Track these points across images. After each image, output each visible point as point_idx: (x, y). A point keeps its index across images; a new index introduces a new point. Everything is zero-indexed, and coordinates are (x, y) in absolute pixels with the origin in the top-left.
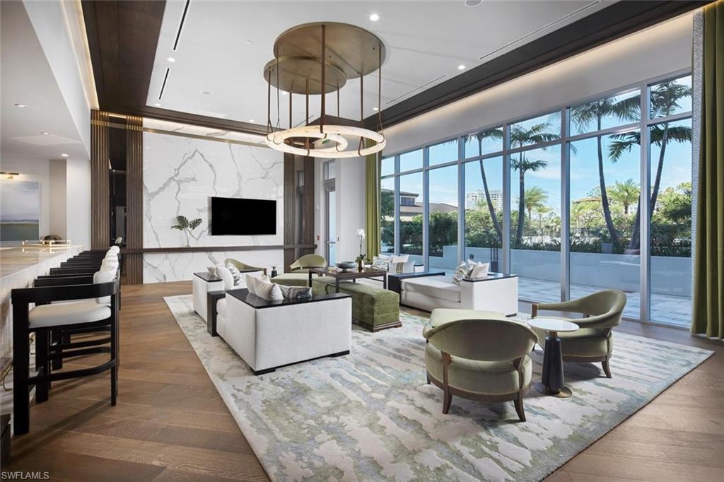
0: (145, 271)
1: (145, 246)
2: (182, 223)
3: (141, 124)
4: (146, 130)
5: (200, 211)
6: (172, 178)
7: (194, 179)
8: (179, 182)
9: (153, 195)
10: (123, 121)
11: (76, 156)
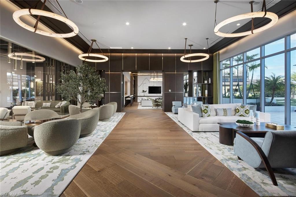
0: (138, 100)
1: (138, 95)
2: (144, 91)
3: (137, 74)
4: (138, 75)
5: (147, 89)
6: (142, 83)
7: (146, 83)
8: (143, 84)
9: (139, 87)
10: (135, 74)
11: (129, 81)
